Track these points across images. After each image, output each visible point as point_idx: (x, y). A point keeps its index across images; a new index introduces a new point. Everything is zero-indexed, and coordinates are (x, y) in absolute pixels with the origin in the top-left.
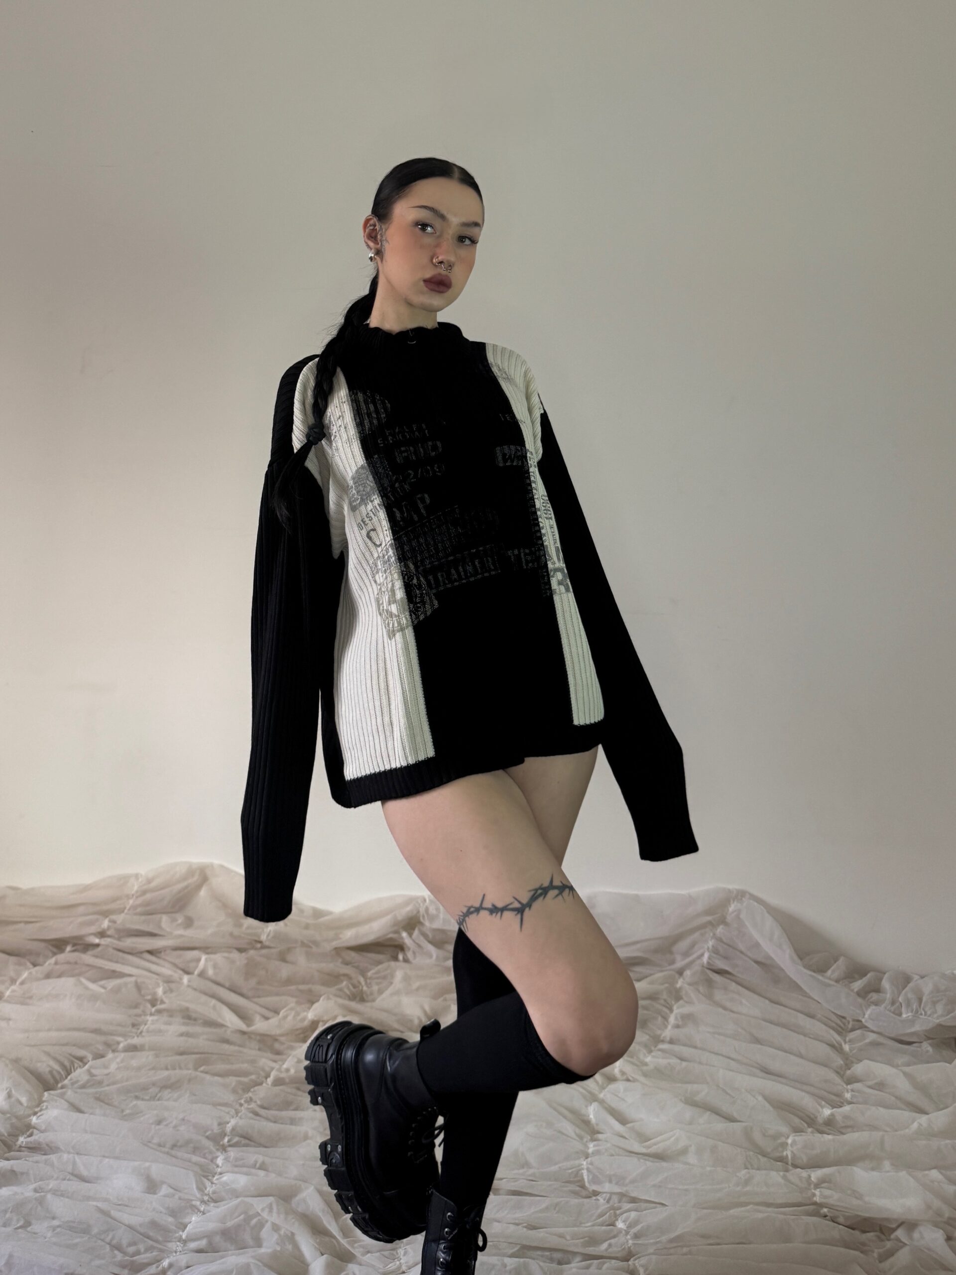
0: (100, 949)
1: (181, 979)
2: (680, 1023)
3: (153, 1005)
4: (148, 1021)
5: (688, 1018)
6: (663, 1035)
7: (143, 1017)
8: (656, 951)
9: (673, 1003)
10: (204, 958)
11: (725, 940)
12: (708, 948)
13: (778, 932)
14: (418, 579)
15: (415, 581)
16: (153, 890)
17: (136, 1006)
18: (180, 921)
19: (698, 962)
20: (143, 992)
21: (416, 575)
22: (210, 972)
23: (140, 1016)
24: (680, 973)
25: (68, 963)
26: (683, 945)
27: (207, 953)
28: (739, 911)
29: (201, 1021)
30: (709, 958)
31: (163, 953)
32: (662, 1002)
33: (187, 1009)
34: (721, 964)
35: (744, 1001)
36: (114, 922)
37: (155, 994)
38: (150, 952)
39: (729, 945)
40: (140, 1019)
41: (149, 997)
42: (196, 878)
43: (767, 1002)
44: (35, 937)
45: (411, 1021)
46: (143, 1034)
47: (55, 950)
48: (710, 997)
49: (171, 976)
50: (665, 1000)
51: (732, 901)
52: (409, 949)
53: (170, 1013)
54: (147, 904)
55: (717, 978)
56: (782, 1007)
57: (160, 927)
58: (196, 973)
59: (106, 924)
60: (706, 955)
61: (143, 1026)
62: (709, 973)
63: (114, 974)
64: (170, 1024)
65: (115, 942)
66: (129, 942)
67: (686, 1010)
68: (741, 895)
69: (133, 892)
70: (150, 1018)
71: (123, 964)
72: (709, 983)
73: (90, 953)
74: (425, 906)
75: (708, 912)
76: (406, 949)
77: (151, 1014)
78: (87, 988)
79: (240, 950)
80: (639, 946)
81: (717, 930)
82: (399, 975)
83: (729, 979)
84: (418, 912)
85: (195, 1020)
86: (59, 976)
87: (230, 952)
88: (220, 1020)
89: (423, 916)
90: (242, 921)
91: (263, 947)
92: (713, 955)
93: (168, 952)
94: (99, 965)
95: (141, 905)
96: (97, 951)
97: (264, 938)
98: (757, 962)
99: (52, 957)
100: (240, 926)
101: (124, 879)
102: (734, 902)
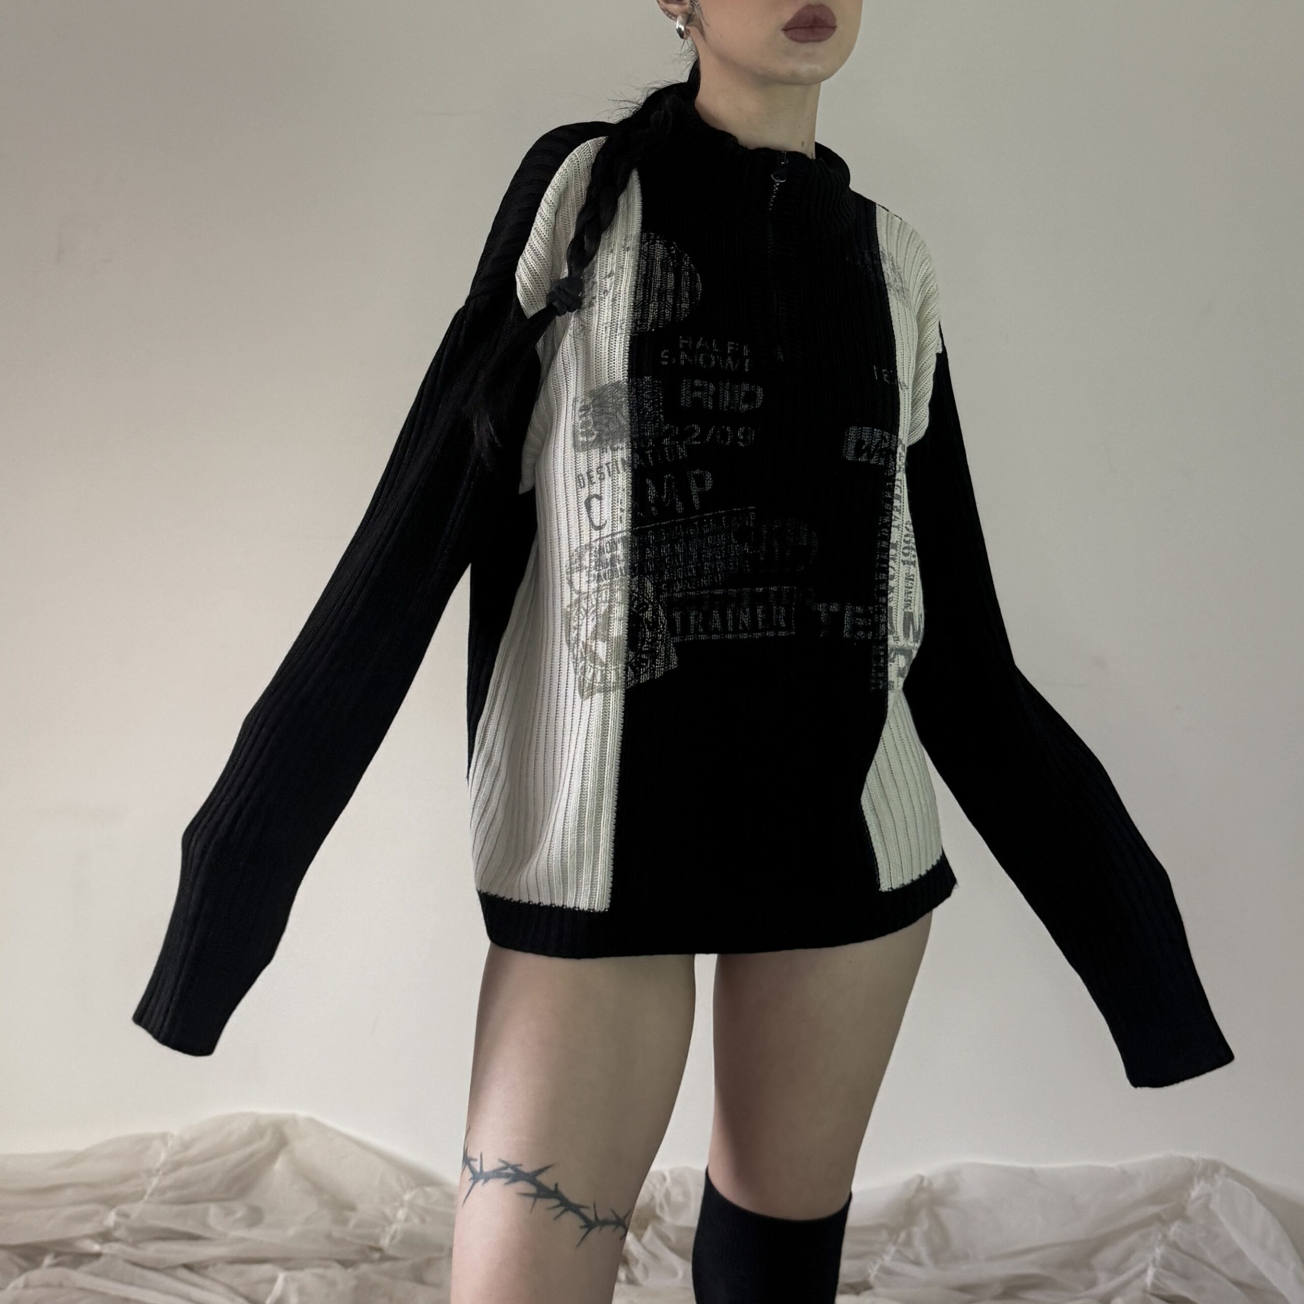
0: (102, 1260)
8: (1067, 1264)
10: (281, 1276)
11: (1182, 1246)
12: (1154, 1261)
13: (1275, 1233)
14: (655, 611)
15: (648, 615)
16: (192, 1162)
18: (239, 1215)
19: (1136, 1283)
21: (652, 604)
22: (294, 1301)
25: (48, 1285)
26: (1110, 1255)
27: (288, 1269)
28: (1208, 1197)
30: (1156, 1276)
31: (210, 1269)
34: (1175, 1287)
36: (125, 1216)
38: (188, 1267)
39: (1190, 1255)
42: (267, 1140)
47: (24, 1263)
51: (1196, 1180)
52: (637, 1261)
54: (184, 1184)
57: (205, 1224)
59: (111, 1219)
60: (1151, 1272)
65: (129, 1250)
66: (152, 1251)
68: (1212, 1169)
69: (158, 1165)
73: (84, 1268)
74: (664, 1189)
75: (1154, 1198)
76: (632, 1263)
79: (345, 1264)
80: (1033, 1256)
81: (1169, 1229)
84: (654, 1198)
87: (327, 1267)
89: (661, 1206)
90: (348, 1213)
91: (385, 1258)
92: (1160, 1270)
93: (220, 1266)
94: (101, 1289)
95: (171, 1188)
96: (96, 1265)
97: (385, 1242)
98: (1238, 1284)
99: (20, 1274)
100: (344, 1222)
101: (143, 1143)
102: (1199, 1182)
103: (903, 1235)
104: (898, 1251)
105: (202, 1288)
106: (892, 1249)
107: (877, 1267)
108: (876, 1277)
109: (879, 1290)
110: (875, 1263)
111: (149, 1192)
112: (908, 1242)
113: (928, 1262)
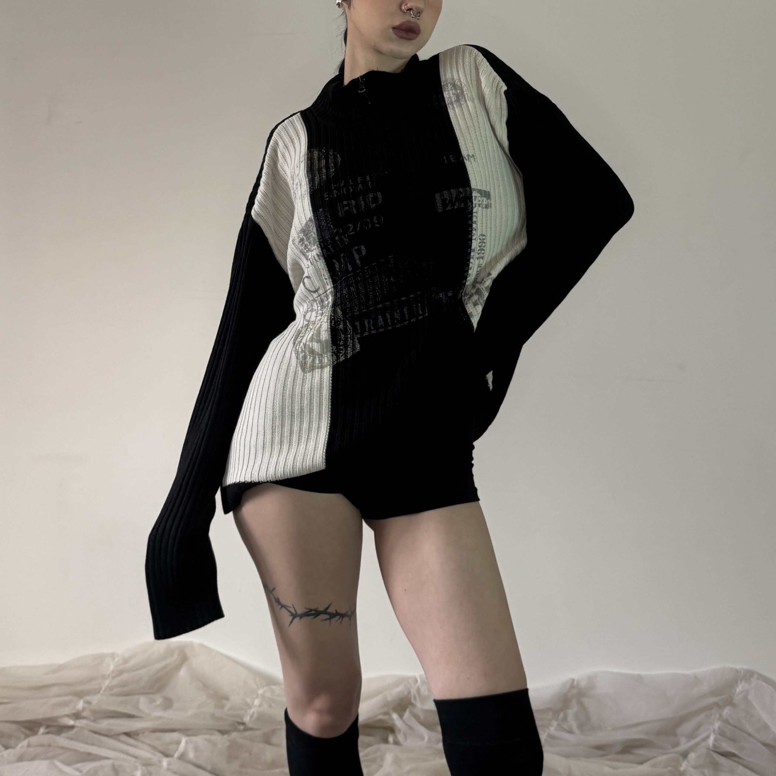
0: (75, 731)
1: (160, 762)
8: (660, 733)
10: (184, 740)
11: (731, 722)
12: (714, 731)
14: (345, 324)
15: (341, 326)
16: (129, 671)
18: (158, 702)
19: (703, 744)
21: (343, 320)
22: (191, 755)
24: (685, 755)
25: (42, 745)
26: (687, 727)
27: (188, 735)
28: (747, 691)
30: (715, 740)
31: (141, 735)
34: (727, 747)
36: (89, 703)
38: (127, 734)
39: (736, 727)
42: (175, 657)
44: (7, 719)
47: (28, 732)
49: (150, 759)
51: (739, 682)
52: (400, 731)
54: (123, 684)
55: (722, 760)
57: (138, 709)
58: (176, 755)
59: (80, 705)
60: (712, 738)
62: (715, 755)
63: (90, 757)
65: (92, 724)
66: (105, 724)
68: (749, 675)
69: (109, 673)
71: (99, 746)
72: (715, 766)
73: (63, 735)
74: (416, 687)
75: (714, 692)
76: (397, 732)
78: (61, 772)
79: (222, 732)
80: (640, 728)
81: (723, 711)
82: (389, 758)
83: (735, 761)
84: (409, 692)
86: (33, 759)
87: (211, 734)
89: (415, 697)
90: (224, 702)
91: (247, 729)
92: (719, 737)
93: (146, 734)
94: (74, 748)
95: (117, 686)
96: (72, 733)
97: (247, 719)
98: (765, 745)
99: (25, 738)
100: (222, 707)
101: (101, 658)
102: (741, 683)
103: (561, 715)
104: (558, 725)
105: (135, 747)
106: (555, 723)
107: (546, 734)
108: (545, 740)
110: (545, 732)
111: (103, 688)
112: (565, 719)
113: (577, 731)
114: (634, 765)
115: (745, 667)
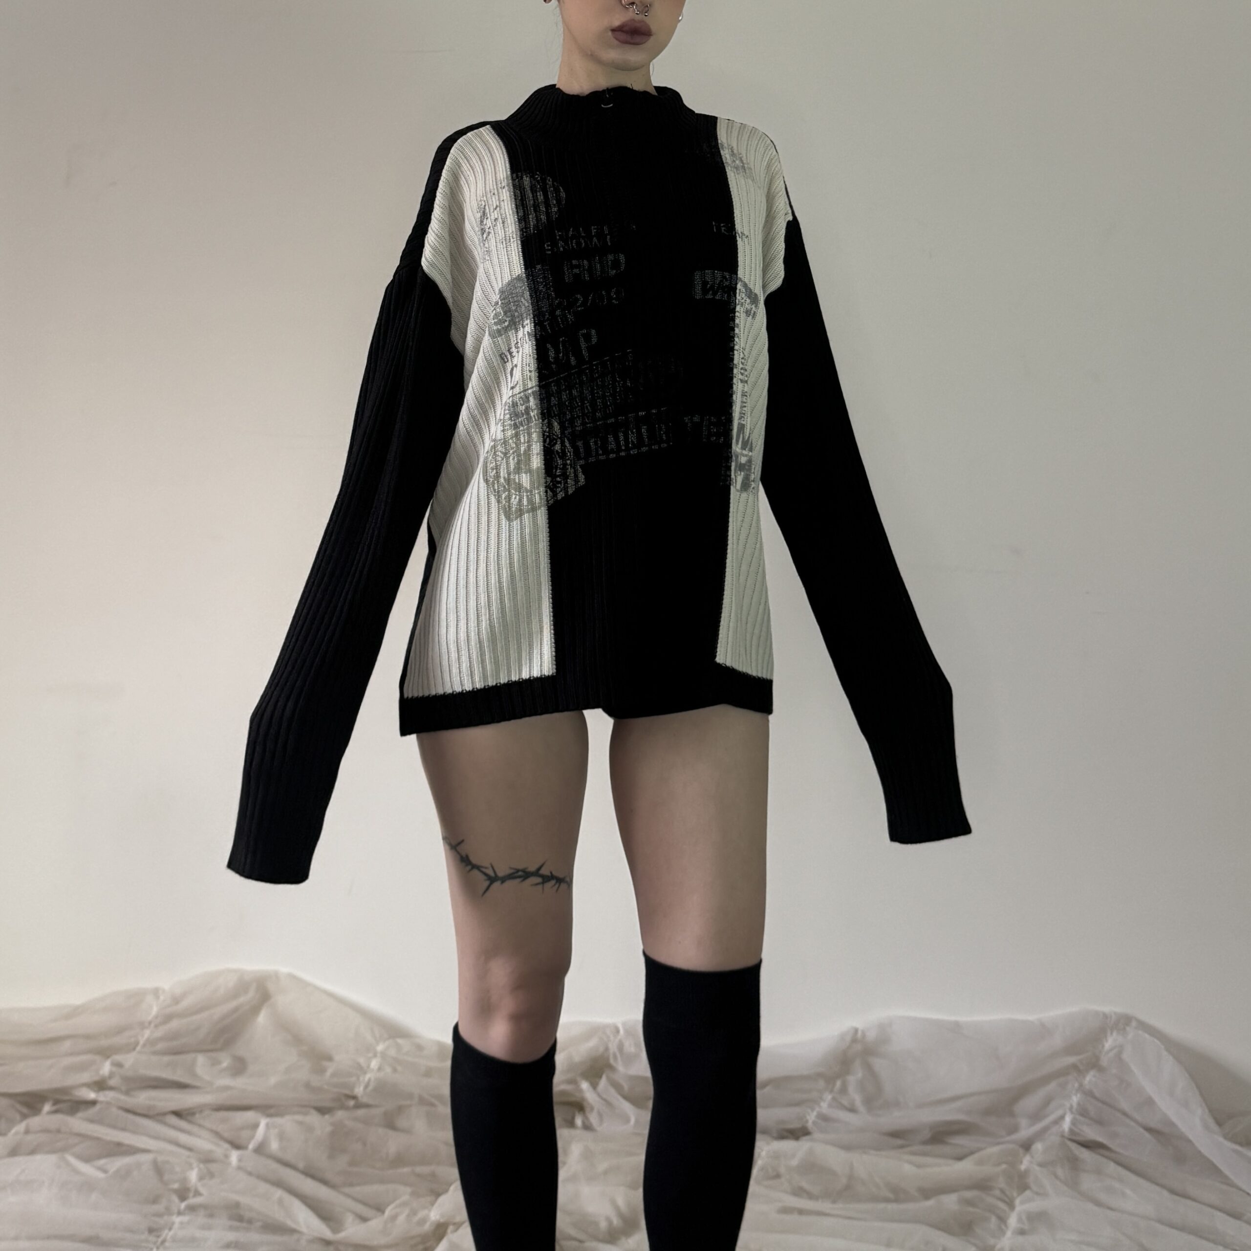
0: (97, 1107)
1: (227, 1156)
2: (1026, 1227)
3: (183, 1198)
4: (173, 1223)
5: (1037, 1219)
6: (998, 1247)
7: (166, 1217)
8: (988, 1112)
9: (1015, 1194)
10: (263, 1122)
11: (1097, 1094)
12: (1071, 1108)
14: (563, 444)
15: (558, 447)
16: (181, 1015)
17: (155, 1200)
18: (225, 1064)
19: (1055, 1129)
20: (166, 1177)
21: (560, 438)
22: (274, 1146)
23: (160, 1215)
24: (1027, 1146)
25: (46, 1131)
26: (1030, 1103)
27: (269, 1116)
28: (1121, 1048)
29: (259, 1224)
30: (1074, 1123)
31: (197, 1116)
32: (997, 1193)
33: (237, 1205)
34: (1091, 1133)
35: (1128, 1192)
36: (119, 1065)
37: (184, 1180)
38: (177, 1114)
39: (1104, 1103)
40: (161, 1221)
41: (176, 1186)
42: (251, 994)
43: (1165, 1193)
45: (596, 1224)
46: (167, 1244)
47: (25, 1110)
48: (1073, 1185)
49: (211, 1152)
50: (1002, 1191)
51: (1109, 1032)
52: (592, 1109)
53: (210, 1211)
54: (174, 1036)
55: (1084, 1154)
56: (1189, 1202)
57: (194, 1075)
58: (251, 1146)
59: (106, 1068)
60: (1068, 1119)
61: (166, 1231)
62: (1073, 1146)
63: (119, 1149)
64: (209, 1228)
65: (123, 1097)
66: (143, 1098)
67: (1035, 1205)
68: (1123, 1022)
69: (150, 1018)
70: (177, 1220)
71: (134, 1132)
72: (1074, 1163)
73: (80, 1115)
74: (617, 1041)
75: (1070, 1050)
76: (587, 1110)
77: (179, 1213)
78: (76, 1171)
79: (322, 1111)
80: (959, 1104)
81: (1085, 1078)
82: (575, 1150)
83: (1103, 1156)
84: (607, 1049)
85: (250, 1221)
86: (33, 1152)
87: (306, 1114)
88: (290, 1223)
89: (616, 1057)
90: (326, 1063)
91: (359, 1106)
92: (1078, 1117)
93: (206, 1113)
94: (95, 1135)
95: (161, 1039)
96: (92, 1111)
97: (359, 1091)
98: (1150, 1130)
99: (21, 1121)
100: (322, 1071)
101: (136, 997)
102: (1112, 1034)
103: (838, 1083)
104: (834, 1099)
105: (189, 1133)
106: (829, 1097)
107: (815, 1113)
108: (814, 1123)
109: (817, 1135)
110: (813, 1110)
111: (141, 1042)
112: (844, 1090)
113: (861, 1108)
114: (950, 1162)
115: (1119, 1010)
